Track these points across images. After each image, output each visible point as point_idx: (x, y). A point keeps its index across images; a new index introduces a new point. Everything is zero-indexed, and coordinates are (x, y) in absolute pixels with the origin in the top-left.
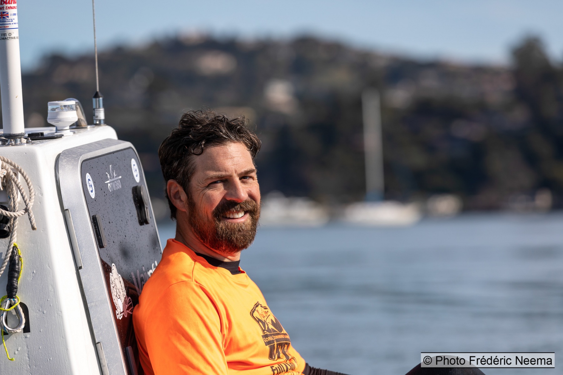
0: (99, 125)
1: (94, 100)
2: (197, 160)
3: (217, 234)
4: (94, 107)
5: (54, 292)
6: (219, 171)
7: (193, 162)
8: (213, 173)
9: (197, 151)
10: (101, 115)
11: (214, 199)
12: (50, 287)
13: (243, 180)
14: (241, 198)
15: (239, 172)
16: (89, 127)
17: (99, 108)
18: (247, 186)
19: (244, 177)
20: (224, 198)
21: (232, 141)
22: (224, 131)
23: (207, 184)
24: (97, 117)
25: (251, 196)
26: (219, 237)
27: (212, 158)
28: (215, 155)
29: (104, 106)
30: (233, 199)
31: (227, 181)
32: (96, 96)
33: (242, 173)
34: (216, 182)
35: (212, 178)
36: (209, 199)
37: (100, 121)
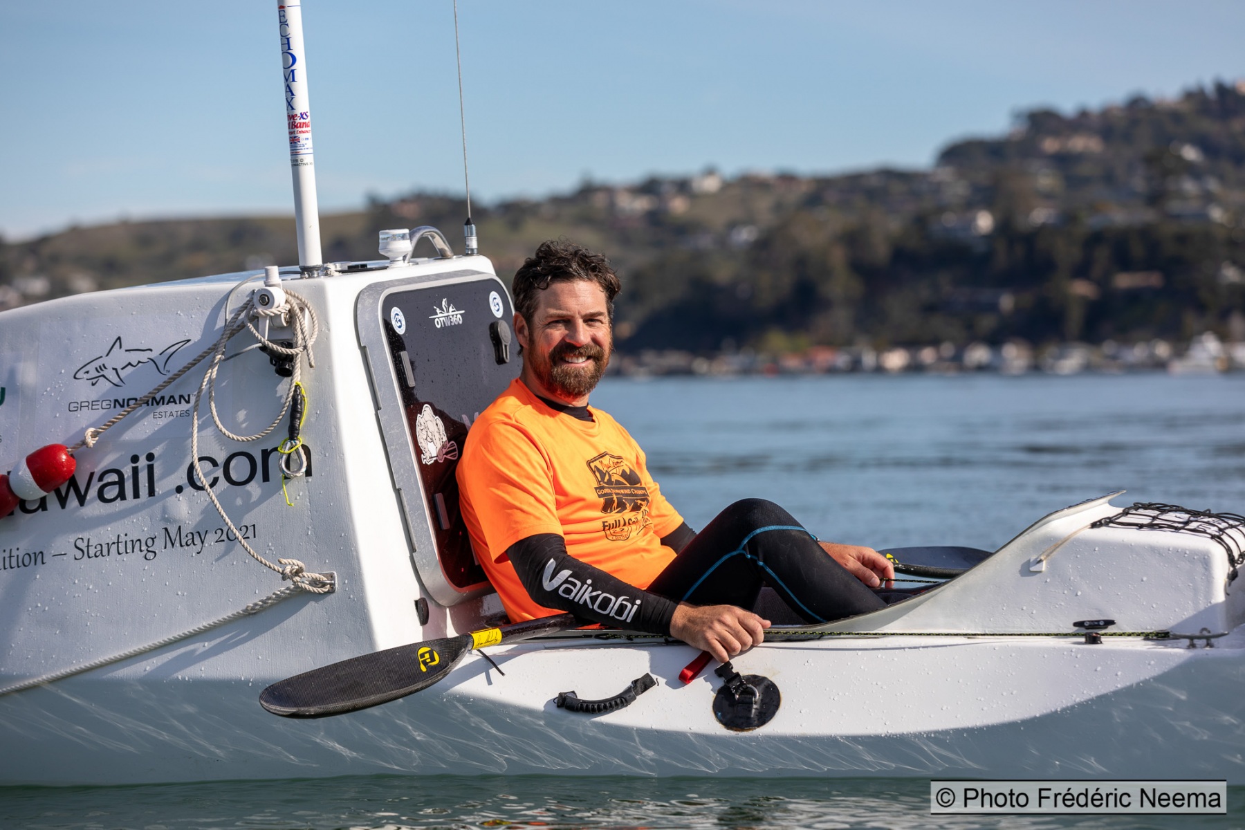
0: (472, 254)
1: (465, 227)
2: (541, 295)
3: (552, 376)
4: (466, 235)
5: (337, 433)
6: (560, 309)
7: (538, 296)
8: (553, 311)
9: (543, 285)
10: (473, 243)
11: (552, 339)
12: (333, 428)
13: (590, 323)
14: (580, 341)
15: (583, 313)
16: (455, 257)
17: (472, 235)
18: (592, 329)
19: (590, 319)
20: (563, 339)
21: (580, 278)
22: (574, 267)
23: (547, 323)
24: (468, 246)
25: (595, 341)
26: (553, 379)
27: (556, 295)
28: (559, 292)
29: (478, 235)
30: (572, 342)
31: (568, 321)
32: (468, 223)
33: (586, 315)
34: (557, 322)
35: (551, 316)
36: (548, 338)
37: (472, 250)
